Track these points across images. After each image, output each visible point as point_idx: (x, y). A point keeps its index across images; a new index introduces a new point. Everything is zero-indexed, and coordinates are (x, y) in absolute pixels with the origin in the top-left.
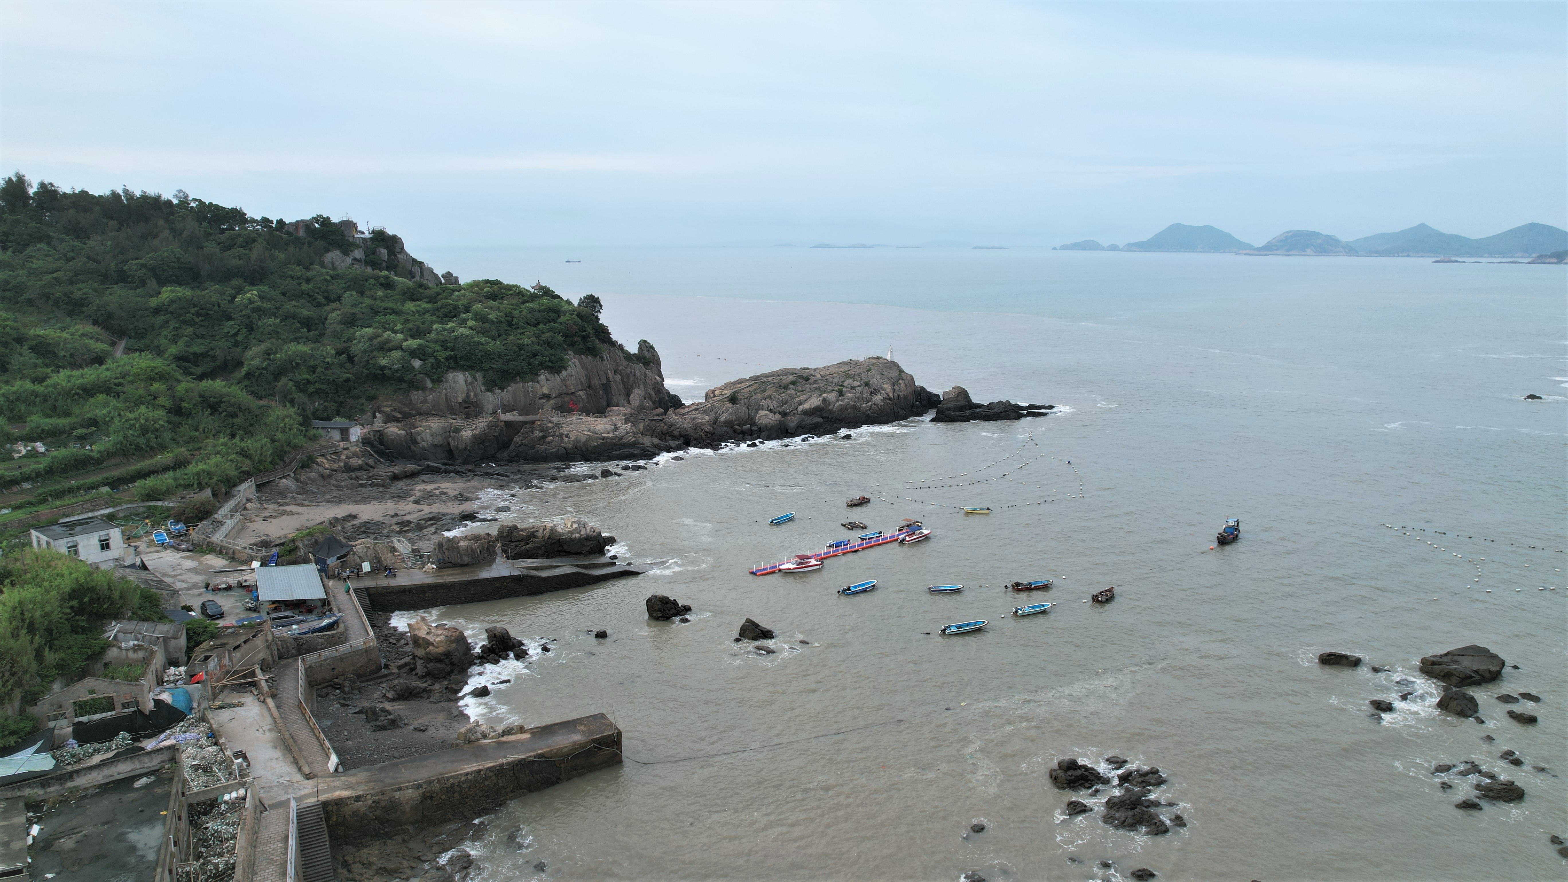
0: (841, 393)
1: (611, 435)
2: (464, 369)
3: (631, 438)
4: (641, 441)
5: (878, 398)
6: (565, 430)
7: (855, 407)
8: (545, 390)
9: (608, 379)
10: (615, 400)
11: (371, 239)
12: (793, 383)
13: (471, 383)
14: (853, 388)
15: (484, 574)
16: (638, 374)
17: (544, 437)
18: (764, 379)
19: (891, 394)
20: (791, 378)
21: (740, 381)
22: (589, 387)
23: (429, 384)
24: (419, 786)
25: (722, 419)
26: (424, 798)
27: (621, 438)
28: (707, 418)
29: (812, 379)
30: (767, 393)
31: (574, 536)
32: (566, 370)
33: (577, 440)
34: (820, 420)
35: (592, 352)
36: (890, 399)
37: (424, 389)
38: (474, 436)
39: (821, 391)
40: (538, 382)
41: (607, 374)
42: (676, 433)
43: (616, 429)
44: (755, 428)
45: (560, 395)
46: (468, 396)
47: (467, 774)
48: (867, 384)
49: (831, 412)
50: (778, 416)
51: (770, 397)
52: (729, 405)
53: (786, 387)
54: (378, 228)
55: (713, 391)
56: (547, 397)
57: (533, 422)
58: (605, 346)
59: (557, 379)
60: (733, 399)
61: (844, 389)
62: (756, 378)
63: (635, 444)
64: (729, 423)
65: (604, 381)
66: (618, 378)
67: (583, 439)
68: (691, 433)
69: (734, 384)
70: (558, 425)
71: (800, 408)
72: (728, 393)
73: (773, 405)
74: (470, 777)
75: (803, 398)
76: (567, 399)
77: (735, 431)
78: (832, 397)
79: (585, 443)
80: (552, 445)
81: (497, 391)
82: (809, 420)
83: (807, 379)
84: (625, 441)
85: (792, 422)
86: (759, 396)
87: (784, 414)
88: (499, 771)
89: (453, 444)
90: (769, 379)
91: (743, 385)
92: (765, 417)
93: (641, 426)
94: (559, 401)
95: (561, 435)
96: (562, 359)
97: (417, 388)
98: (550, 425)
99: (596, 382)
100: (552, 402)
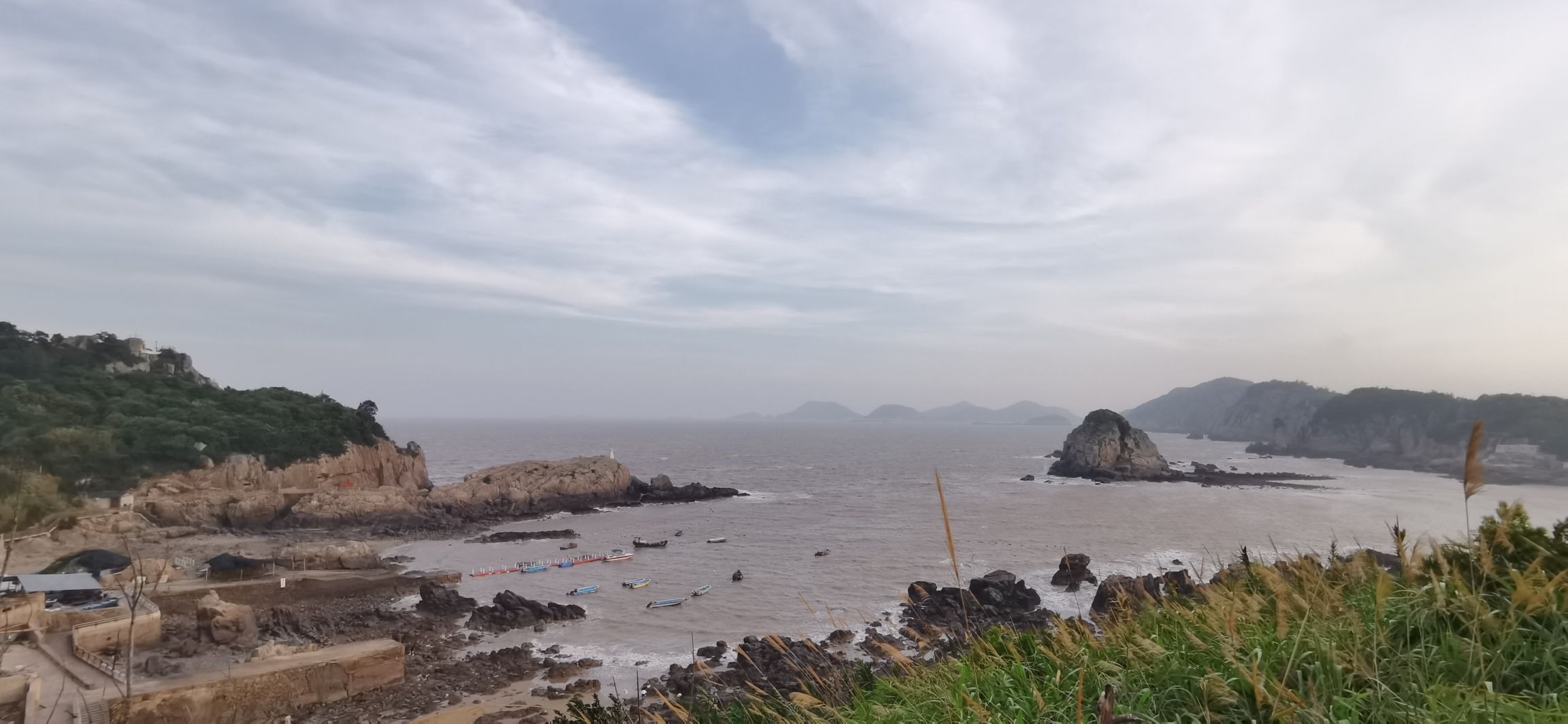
0: (573, 477)
1: (383, 504)
2: (245, 451)
3: (400, 507)
5: (605, 483)
6: (341, 500)
7: (585, 488)
8: (324, 471)
10: (387, 480)
11: (158, 355)
12: (537, 470)
16: (408, 464)
17: (321, 507)
18: (513, 467)
19: (612, 479)
20: (535, 467)
22: (364, 470)
23: (210, 463)
25: (478, 495)
28: (466, 494)
29: (551, 467)
30: (516, 476)
32: (345, 454)
33: (351, 510)
34: (557, 496)
35: (370, 443)
36: (611, 482)
40: (318, 463)
41: (380, 462)
44: (505, 501)
45: (338, 475)
46: (249, 474)
48: (594, 472)
49: (566, 490)
50: (525, 492)
51: (518, 479)
52: (485, 485)
53: (531, 473)
55: (471, 475)
56: (326, 476)
57: (310, 495)
59: (336, 462)
60: (487, 480)
61: (576, 475)
62: (506, 466)
63: (403, 511)
64: (484, 498)
65: (378, 466)
66: (390, 465)
67: (358, 506)
69: (488, 470)
70: (335, 496)
72: (484, 476)
73: (521, 484)
76: (344, 478)
77: (489, 503)
78: (566, 481)
79: (359, 512)
80: (328, 512)
81: (280, 470)
82: (549, 496)
83: (548, 468)
84: (394, 508)
85: (536, 496)
86: (509, 478)
88: (292, 674)
89: (230, 513)
90: (517, 467)
91: (495, 471)
92: (515, 493)
94: (336, 481)
95: (338, 505)
96: (341, 446)
97: (198, 467)
98: (328, 496)
100: (329, 480)
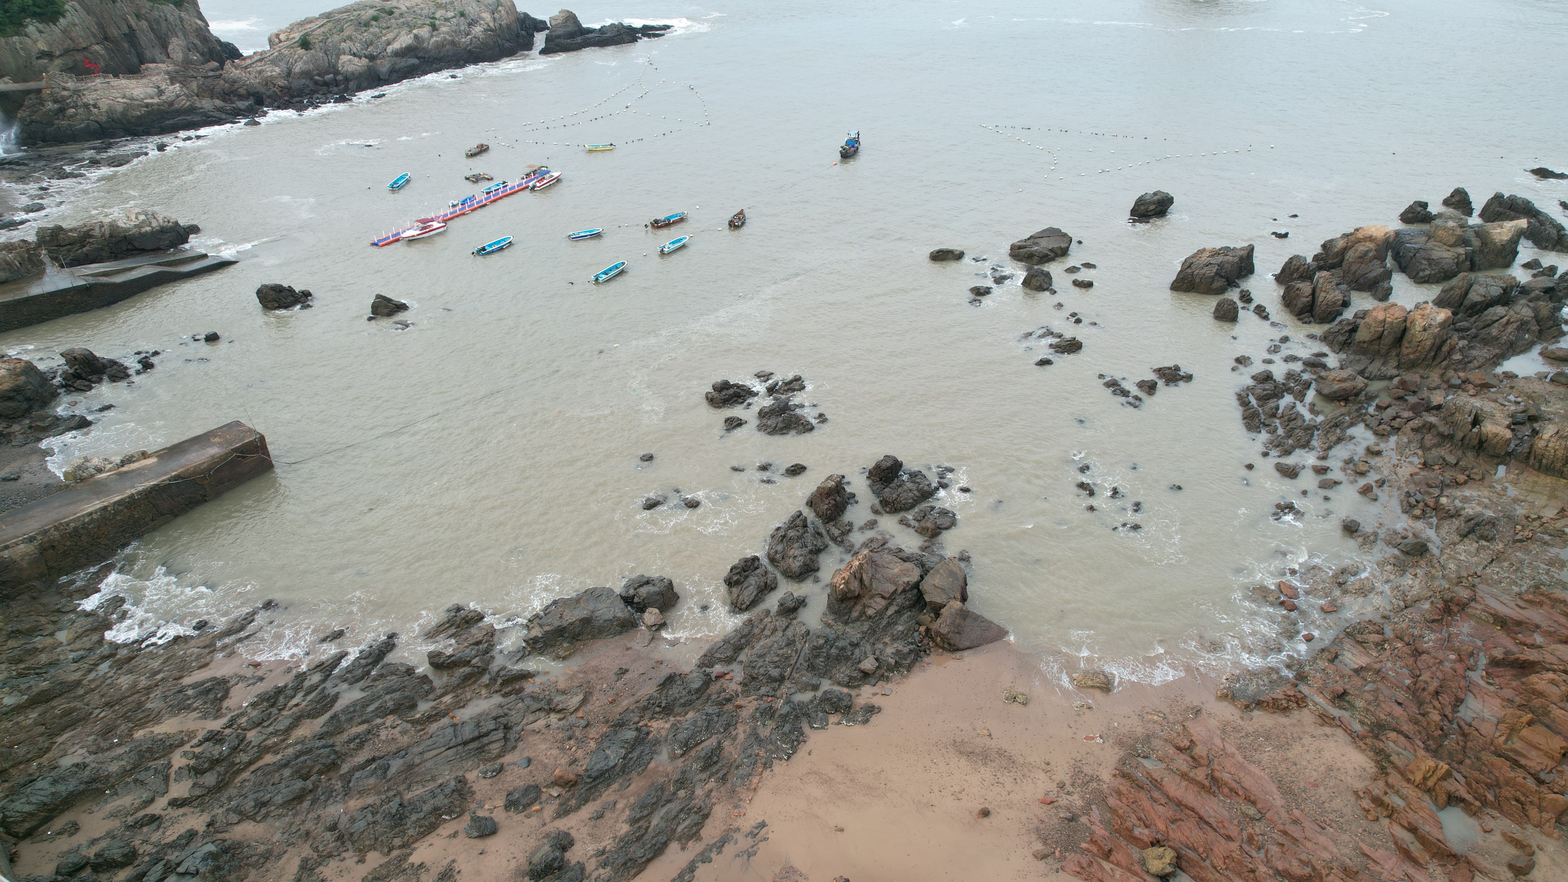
0: (434, 27)
1: (156, 100)
3: (184, 103)
4: (198, 105)
5: (477, 30)
6: (89, 98)
7: (453, 43)
8: (42, 46)
9: (130, 27)
10: (148, 54)
12: (375, 19)
14: (447, 20)
15: (35, 290)
16: (171, 19)
17: (62, 110)
18: (338, 17)
19: (492, 25)
20: (371, 12)
21: (309, 21)
22: (106, 38)
24: (31, 539)
25: (297, 68)
26: (43, 550)
27: (171, 104)
28: (277, 70)
29: (397, 12)
30: (346, 33)
31: (143, 230)
32: (64, 16)
33: (111, 111)
34: (415, 61)
36: (491, 30)
39: (411, 27)
40: (27, 36)
41: (126, 20)
42: (242, 91)
43: (161, 92)
44: (340, 78)
45: (66, 52)
47: (90, 514)
48: (462, 14)
49: (426, 51)
50: (365, 61)
51: (350, 38)
52: (301, 51)
53: (367, 25)
55: (277, 36)
56: (48, 55)
57: (39, 91)
59: (55, 31)
60: (305, 44)
61: (437, 22)
62: (328, 16)
63: (192, 110)
64: (306, 74)
66: (144, 24)
67: (120, 108)
68: (262, 90)
69: (301, 24)
70: (77, 92)
71: (390, 49)
72: (297, 36)
73: (356, 47)
74: (95, 516)
75: (390, 36)
76: (79, 57)
77: (316, 83)
78: (424, 32)
79: (124, 113)
80: (76, 118)
82: (403, 63)
83: (391, 13)
84: (176, 106)
85: (384, 66)
86: (336, 38)
87: (372, 58)
88: (131, 503)
90: (345, 16)
91: (313, 26)
92: (350, 64)
93: (194, 85)
94: (69, 61)
95: (86, 106)
98: (65, 93)
99: (114, 32)
100: (58, 62)
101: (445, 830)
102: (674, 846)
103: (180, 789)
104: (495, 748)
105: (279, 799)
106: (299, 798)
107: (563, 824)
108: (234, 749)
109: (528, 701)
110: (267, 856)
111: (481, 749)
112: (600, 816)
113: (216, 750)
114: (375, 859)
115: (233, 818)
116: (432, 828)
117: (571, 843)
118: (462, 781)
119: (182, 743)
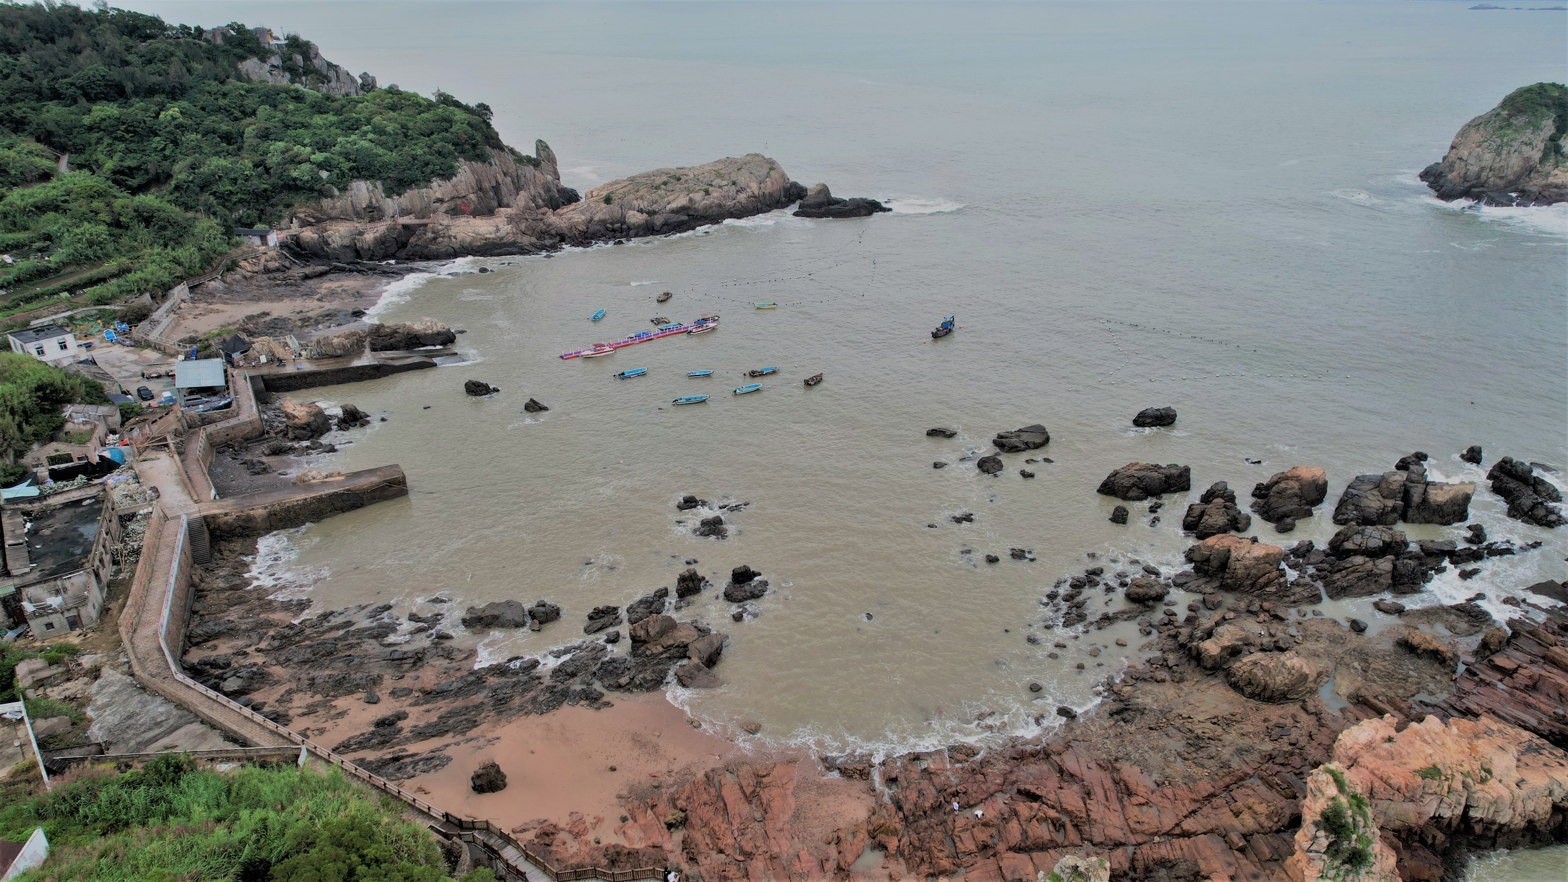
0: (707, 192)
1: (493, 236)
2: (366, 178)
3: (511, 238)
4: (519, 240)
5: (742, 197)
6: (452, 232)
7: (720, 206)
8: (439, 195)
9: (497, 182)
11: (286, 45)
12: (665, 184)
13: (373, 191)
14: (720, 187)
15: (357, 363)
18: (639, 180)
19: (756, 192)
20: (664, 178)
21: (617, 182)
22: (480, 189)
23: (336, 192)
24: (266, 508)
25: (596, 218)
26: (270, 515)
27: (502, 239)
29: (684, 178)
32: (457, 176)
34: (685, 218)
35: (482, 158)
36: (755, 197)
37: (332, 197)
38: (375, 239)
39: (689, 191)
40: (431, 187)
41: (496, 177)
42: (553, 232)
43: (498, 230)
44: (624, 226)
45: (452, 199)
46: (371, 202)
48: (734, 183)
49: (696, 210)
51: (642, 198)
52: (603, 205)
53: (657, 188)
54: (292, 34)
55: (593, 192)
56: (441, 201)
57: (426, 225)
58: (494, 152)
60: (608, 200)
61: (711, 189)
63: (513, 244)
65: (494, 184)
66: (508, 180)
67: (468, 240)
68: (566, 232)
69: (611, 185)
70: (448, 227)
71: (669, 207)
72: (604, 193)
74: (299, 502)
75: (671, 198)
76: (459, 202)
77: (607, 229)
78: (698, 196)
79: (470, 244)
80: (443, 244)
81: (395, 197)
82: (675, 218)
83: (679, 179)
84: (505, 240)
87: (651, 213)
88: (320, 500)
89: (359, 245)
90: (644, 180)
91: (619, 186)
93: (523, 226)
94: (452, 204)
95: (450, 237)
96: (452, 167)
97: (326, 197)
98: (440, 227)
100: (445, 205)
101: (356, 696)
102: (451, 734)
103: (263, 645)
104: (406, 666)
105: (296, 660)
106: (305, 662)
107: (408, 709)
108: (296, 634)
109: (439, 650)
110: (277, 683)
111: (400, 666)
112: (428, 711)
113: (287, 631)
114: (318, 697)
115: (274, 662)
116: (351, 692)
117: (405, 718)
118: (380, 677)
119: (276, 626)
